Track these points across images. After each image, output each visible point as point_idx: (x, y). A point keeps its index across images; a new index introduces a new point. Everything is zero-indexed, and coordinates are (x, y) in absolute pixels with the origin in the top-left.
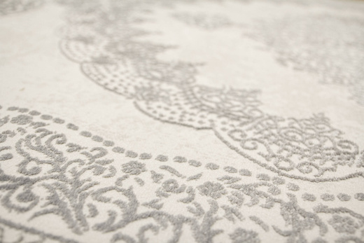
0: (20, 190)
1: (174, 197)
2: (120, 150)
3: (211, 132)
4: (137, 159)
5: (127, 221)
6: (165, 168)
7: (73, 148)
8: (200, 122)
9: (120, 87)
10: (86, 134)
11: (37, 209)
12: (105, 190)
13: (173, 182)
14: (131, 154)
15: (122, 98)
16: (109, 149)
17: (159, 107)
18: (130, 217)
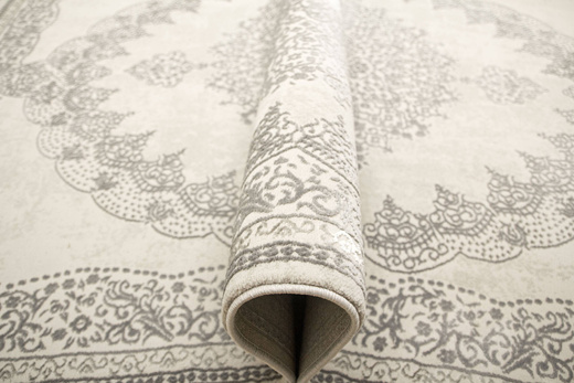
0: (127, 330)
1: (208, 299)
2: (163, 276)
3: (212, 236)
4: (177, 280)
5: (190, 325)
6: (196, 280)
7: (137, 287)
8: (203, 229)
9: (135, 213)
10: (137, 272)
11: (142, 337)
12: (170, 310)
13: (204, 289)
14: (172, 277)
15: (142, 225)
16: (157, 278)
17: (171, 224)
18: (191, 321)
